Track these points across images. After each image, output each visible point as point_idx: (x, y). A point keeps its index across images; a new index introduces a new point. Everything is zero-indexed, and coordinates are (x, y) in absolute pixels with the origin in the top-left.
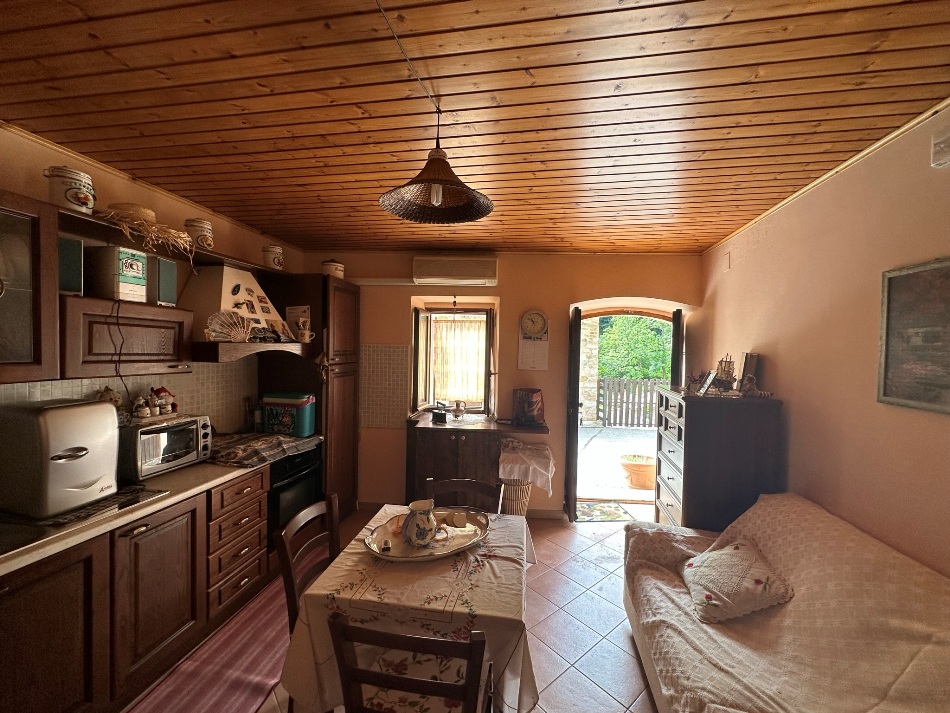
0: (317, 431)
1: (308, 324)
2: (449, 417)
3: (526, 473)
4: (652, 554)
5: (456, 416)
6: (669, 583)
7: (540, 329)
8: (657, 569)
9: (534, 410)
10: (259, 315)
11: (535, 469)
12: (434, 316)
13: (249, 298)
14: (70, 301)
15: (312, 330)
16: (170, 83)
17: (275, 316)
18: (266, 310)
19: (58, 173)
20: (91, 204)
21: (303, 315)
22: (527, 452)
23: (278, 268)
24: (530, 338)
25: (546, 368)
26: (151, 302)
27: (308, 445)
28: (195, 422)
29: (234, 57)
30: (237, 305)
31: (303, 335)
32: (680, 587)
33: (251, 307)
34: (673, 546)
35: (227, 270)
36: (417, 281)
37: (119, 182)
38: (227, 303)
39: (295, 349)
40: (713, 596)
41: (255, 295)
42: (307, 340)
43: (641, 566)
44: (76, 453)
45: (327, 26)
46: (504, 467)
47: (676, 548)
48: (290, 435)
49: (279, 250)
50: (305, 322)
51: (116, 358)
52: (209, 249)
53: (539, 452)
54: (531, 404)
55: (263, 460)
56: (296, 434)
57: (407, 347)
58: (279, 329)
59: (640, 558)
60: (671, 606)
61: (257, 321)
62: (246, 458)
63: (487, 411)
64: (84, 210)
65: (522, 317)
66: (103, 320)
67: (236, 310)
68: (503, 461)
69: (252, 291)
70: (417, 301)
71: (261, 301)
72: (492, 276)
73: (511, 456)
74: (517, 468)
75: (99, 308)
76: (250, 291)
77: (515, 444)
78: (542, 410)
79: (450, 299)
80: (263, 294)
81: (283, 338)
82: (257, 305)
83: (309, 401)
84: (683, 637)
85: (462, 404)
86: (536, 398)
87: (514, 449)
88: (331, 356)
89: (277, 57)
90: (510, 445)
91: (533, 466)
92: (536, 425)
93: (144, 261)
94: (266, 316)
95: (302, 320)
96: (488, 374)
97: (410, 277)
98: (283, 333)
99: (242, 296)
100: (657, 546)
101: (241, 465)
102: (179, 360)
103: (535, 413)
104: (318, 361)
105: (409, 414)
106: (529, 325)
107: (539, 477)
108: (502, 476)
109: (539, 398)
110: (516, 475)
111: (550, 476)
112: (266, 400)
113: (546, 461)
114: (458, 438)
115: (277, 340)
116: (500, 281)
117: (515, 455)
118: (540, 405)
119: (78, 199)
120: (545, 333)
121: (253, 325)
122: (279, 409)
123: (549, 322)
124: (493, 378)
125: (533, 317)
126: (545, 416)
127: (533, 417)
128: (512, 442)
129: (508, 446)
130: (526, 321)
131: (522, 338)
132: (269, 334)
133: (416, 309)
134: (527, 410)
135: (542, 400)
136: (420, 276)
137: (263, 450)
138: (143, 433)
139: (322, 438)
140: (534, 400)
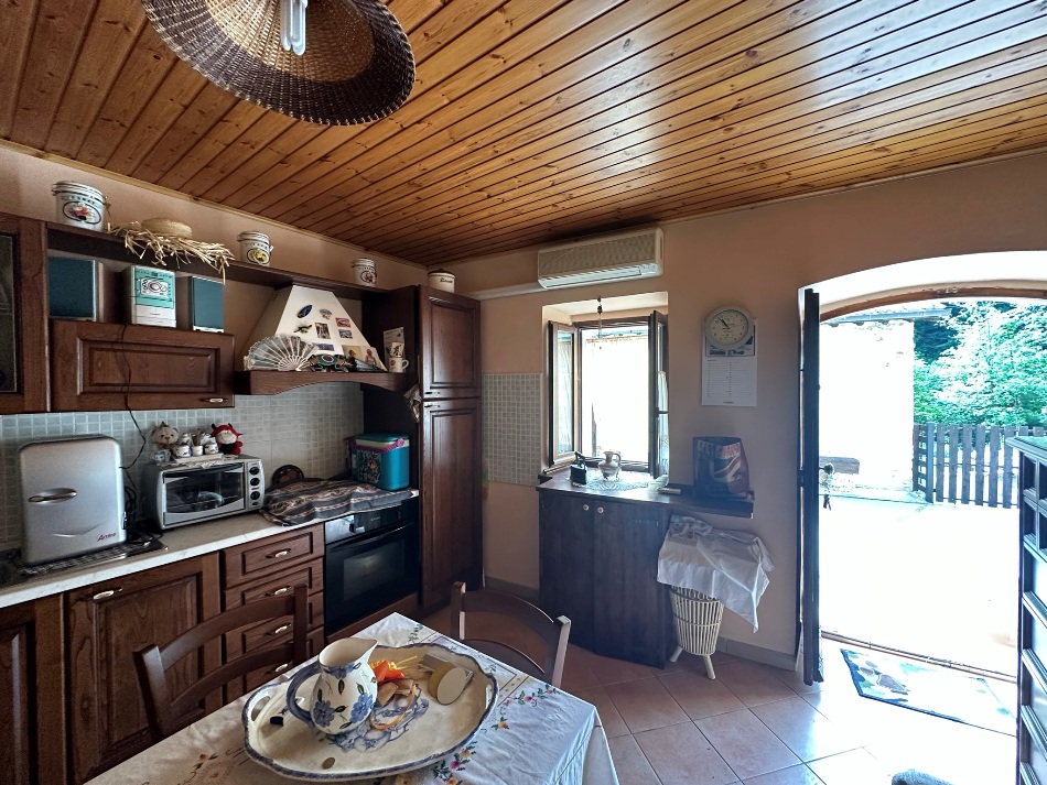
1: (401, 350)
2: (593, 475)
3: (706, 581)
5: (606, 475)
7: (743, 331)
9: (724, 474)
10: (335, 341)
11: (722, 577)
12: (587, 334)
13: (324, 321)
14: (60, 326)
15: (406, 355)
17: (359, 342)
18: (346, 335)
21: (396, 342)
22: (715, 545)
23: (368, 285)
24: (722, 353)
25: (755, 405)
26: (183, 326)
28: (240, 465)
30: (302, 329)
31: (393, 363)
33: (323, 330)
35: (296, 289)
36: (546, 284)
38: (287, 325)
39: (381, 381)
41: (333, 318)
42: (399, 368)
44: (63, 494)
46: (665, 564)
49: (369, 263)
50: (397, 347)
51: (125, 389)
53: (740, 549)
54: (720, 464)
56: (382, 486)
57: (538, 377)
61: (330, 348)
62: (292, 513)
63: (653, 468)
64: (84, 225)
65: (706, 319)
66: (109, 347)
67: (299, 334)
68: (666, 555)
69: (329, 313)
70: (550, 312)
71: (340, 324)
72: (651, 259)
73: (681, 548)
74: (689, 568)
76: (325, 313)
77: (696, 527)
78: (744, 474)
79: (593, 305)
80: (344, 315)
81: (360, 365)
82: (333, 329)
83: (398, 446)
85: (614, 457)
86: (730, 453)
87: (690, 535)
88: (426, 388)
90: (686, 528)
91: (721, 570)
92: (736, 502)
93: (172, 281)
94: (345, 340)
96: (654, 412)
99: (313, 318)
101: (281, 521)
102: (216, 393)
103: (729, 478)
104: (407, 395)
106: (717, 329)
107: (731, 595)
108: (662, 579)
109: (738, 454)
110: (687, 583)
111: (754, 594)
112: (360, 442)
113: (750, 564)
114: (593, 509)
115: (354, 369)
116: (664, 267)
117: (690, 547)
118: (738, 465)
119: (74, 213)
120: (749, 342)
121: (318, 352)
122: (367, 454)
123: (756, 322)
124: (663, 420)
125: (725, 317)
126: (753, 486)
127: (725, 485)
128: (691, 523)
129: (681, 529)
130: (713, 324)
131: (708, 353)
132: (341, 363)
133: (550, 326)
134: (712, 473)
135: (743, 457)
136: (547, 275)
137: (321, 504)
138: (166, 476)
139: (415, 493)
140: (727, 457)
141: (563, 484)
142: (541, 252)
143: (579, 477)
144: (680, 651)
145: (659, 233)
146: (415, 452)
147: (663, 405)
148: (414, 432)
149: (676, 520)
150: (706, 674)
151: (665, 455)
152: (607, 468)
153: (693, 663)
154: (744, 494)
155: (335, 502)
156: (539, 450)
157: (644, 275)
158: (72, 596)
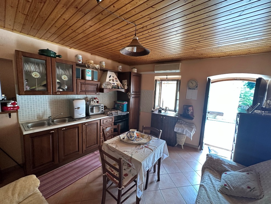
0: (128, 111)
1: (126, 85)
2: (163, 111)
3: (183, 132)
4: (213, 166)
5: (165, 111)
6: (215, 176)
7: (195, 85)
8: (213, 171)
9: (189, 112)
10: (115, 82)
11: (186, 131)
12: (163, 82)
14: (78, 80)
15: (127, 86)
16: (86, 35)
17: (119, 83)
18: (117, 81)
19: (76, 56)
20: (81, 61)
21: (125, 82)
22: (186, 125)
23: (120, 71)
24: (191, 89)
25: (196, 99)
26: (92, 80)
27: (124, 113)
28: (100, 105)
29: (92, 26)
30: (110, 80)
31: (125, 87)
32: (219, 179)
33: (113, 80)
34: (222, 165)
35: (109, 72)
36: (156, 72)
37: (88, 55)
38: (107, 80)
39: (123, 91)
40: (227, 185)
42: (126, 88)
43: (207, 168)
44: (78, 108)
45: (102, 14)
46: (176, 128)
47: (223, 166)
48: (121, 111)
49: (121, 66)
50: (126, 84)
51: (85, 91)
52: (104, 68)
53: (190, 126)
54: (188, 110)
55: (112, 115)
56: (122, 111)
57: (153, 91)
58: (119, 86)
59: (208, 165)
60: (210, 182)
61: (114, 84)
62: (109, 114)
63: (175, 111)
64: (80, 62)
65: (188, 82)
66: (83, 84)
67: (109, 81)
68: (176, 126)
70: (156, 78)
71: (116, 79)
72: (178, 69)
73: (179, 125)
74: (180, 129)
75: (83, 81)
76: (113, 77)
77: (182, 122)
78: (193, 113)
79: (166, 77)
80: (116, 77)
81: (120, 88)
83: (126, 103)
84: (206, 192)
85: (167, 108)
86: (190, 108)
87: (181, 123)
88: (131, 93)
89: (98, 24)
90: (181, 122)
91: (186, 129)
92: (190, 117)
93: (91, 72)
94: (117, 83)
95: (125, 83)
96: (176, 100)
97: (154, 71)
98: (120, 87)
99: (111, 78)
100: (216, 163)
101: (108, 115)
102: (97, 92)
103: (190, 113)
104: (128, 94)
105: (153, 109)
106: (191, 84)
107: (188, 133)
108: (175, 130)
109: (192, 109)
110: (180, 131)
111: (192, 134)
112: (118, 102)
113: (191, 129)
114: (163, 117)
115: (118, 88)
116: (181, 70)
117: (181, 125)
118: (192, 111)
119: (79, 60)
120: (196, 87)
121: (113, 85)
122: (119, 105)
123: (198, 83)
124: (178, 101)
125: (192, 82)
126: (194, 115)
127: (189, 114)
128: (181, 121)
129: (179, 122)
130: (190, 83)
131: (188, 88)
132: (116, 87)
133: (156, 80)
134: (186, 112)
135: (193, 109)
136: (156, 70)
137: (113, 113)
138: (90, 106)
139: (128, 113)
140: (189, 109)
141: (156, 112)
142: (155, 65)
143: (160, 111)
144: (177, 144)
145: (181, 64)
146: (128, 105)
147: (178, 98)
148: (128, 101)
149: (179, 120)
150: (182, 148)
151: (178, 108)
152: (166, 110)
153: (180, 146)
154: (192, 116)
155: (115, 113)
156: (152, 106)
157: (176, 72)
158: (83, 124)
